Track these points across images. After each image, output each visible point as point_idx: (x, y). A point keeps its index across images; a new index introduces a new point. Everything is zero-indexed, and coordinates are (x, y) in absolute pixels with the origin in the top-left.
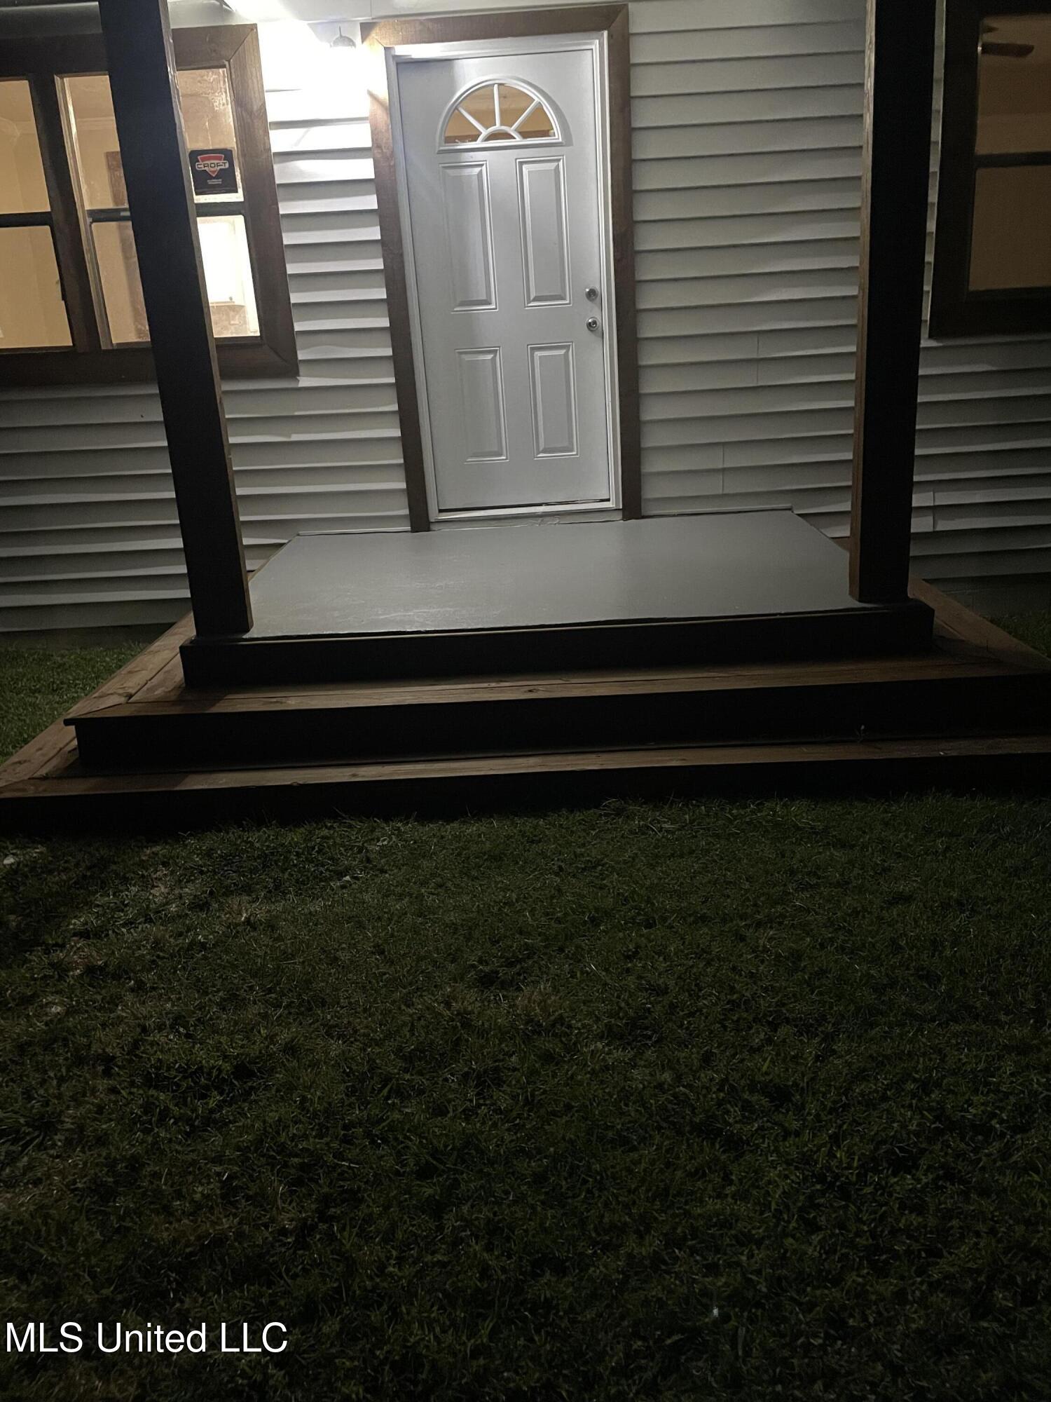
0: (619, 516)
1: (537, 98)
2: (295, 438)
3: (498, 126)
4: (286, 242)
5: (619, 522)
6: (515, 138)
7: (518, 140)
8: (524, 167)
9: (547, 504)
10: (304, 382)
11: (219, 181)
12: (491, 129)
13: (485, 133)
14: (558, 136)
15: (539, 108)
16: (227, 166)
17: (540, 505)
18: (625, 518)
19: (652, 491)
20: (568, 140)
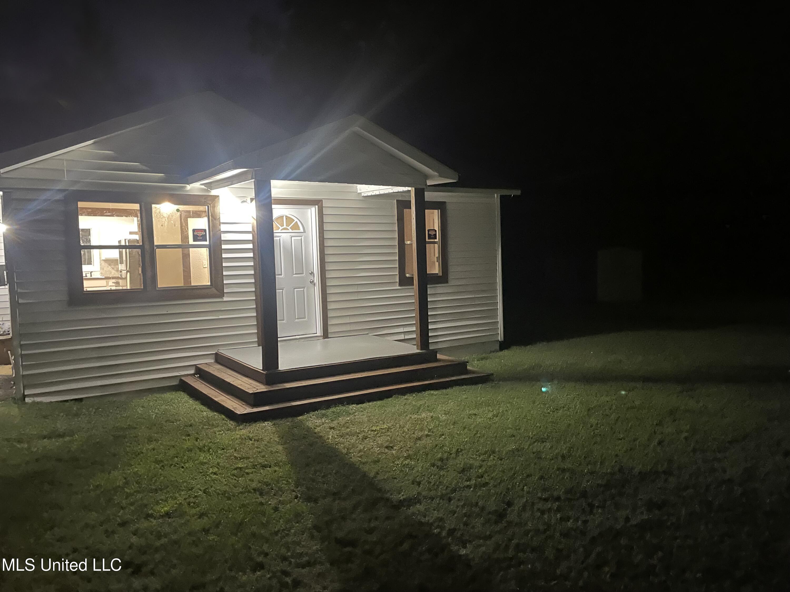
0: (322, 338)
1: (296, 220)
2: (221, 317)
3: (285, 226)
4: (223, 256)
5: (322, 340)
6: (289, 230)
7: (290, 231)
8: (292, 238)
9: (298, 335)
10: (225, 299)
11: (201, 238)
12: (283, 227)
13: (281, 228)
14: (302, 230)
15: (297, 222)
16: (204, 234)
17: (296, 336)
18: (324, 338)
19: (331, 330)
20: (304, 232)
